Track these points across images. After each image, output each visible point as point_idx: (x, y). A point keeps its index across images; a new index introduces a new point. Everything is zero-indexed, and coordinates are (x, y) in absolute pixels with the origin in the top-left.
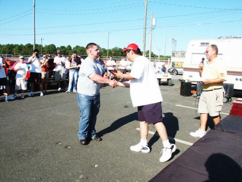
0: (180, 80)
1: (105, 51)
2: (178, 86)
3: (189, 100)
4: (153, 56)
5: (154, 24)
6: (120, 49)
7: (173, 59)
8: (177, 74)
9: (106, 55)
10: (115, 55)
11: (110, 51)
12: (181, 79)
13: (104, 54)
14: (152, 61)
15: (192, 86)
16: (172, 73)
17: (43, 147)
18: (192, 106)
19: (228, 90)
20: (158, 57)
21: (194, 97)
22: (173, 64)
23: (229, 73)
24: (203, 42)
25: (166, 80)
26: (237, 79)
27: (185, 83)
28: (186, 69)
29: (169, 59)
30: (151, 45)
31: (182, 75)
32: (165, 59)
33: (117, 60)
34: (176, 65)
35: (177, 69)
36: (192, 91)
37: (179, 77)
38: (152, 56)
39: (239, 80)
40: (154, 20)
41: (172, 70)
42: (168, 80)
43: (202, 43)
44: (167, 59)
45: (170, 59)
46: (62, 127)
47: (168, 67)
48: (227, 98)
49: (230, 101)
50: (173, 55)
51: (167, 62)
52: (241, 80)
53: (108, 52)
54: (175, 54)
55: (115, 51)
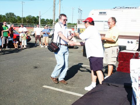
1: (20, 19)
6: (34, 17)
7: (79, 26)
9: (21, 22)
10: (29, 22)
11: (24, 19)
13: (19, 21)
22: (79, 30)
26: (129, 42)
29: (75, 26)
32: (73, 26)
34: (81, 31)
44: (74, 26)
45: (76, 26)
50: (79, 22)
51: (73, 29)
52: (132, 42)
53: (22, 20)
54: (80, 22)
55: (29, 19)
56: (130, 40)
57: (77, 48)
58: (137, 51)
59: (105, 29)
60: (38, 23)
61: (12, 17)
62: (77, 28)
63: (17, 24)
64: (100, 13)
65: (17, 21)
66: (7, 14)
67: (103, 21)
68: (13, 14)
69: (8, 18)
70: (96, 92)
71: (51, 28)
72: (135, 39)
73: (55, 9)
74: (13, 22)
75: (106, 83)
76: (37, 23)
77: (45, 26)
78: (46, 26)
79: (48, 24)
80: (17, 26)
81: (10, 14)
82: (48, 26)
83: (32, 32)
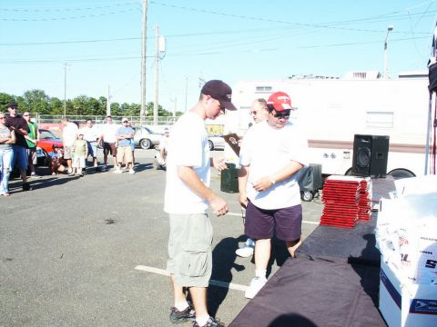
1: (59, 104)
4: (162, 113)
6: (92, 99)
8: (212, 149)
9: (61, 112)
10: (80, 112)
11: (70, 106)
13: (56, 110)
14: (159, 124)
19: (312, 176)
20: (171, 114)
23: (312, 143)
24: (260, 85)
26: (326, 155)
30: (157, 91)
31: (222, 150)
34: (209, 130)
35: (211, 139)
38: (160, 115)
39: (330, 158)
40: (162, 40)
48: (311, 192)
49: (317, 197)
52: (333, 156)
53: (65, 106)
55: (82, 103)
56: (329, 152)
58: (346, 174)
60: (105, 113)
61: (39, 101)
63: (51, 118)
64: (258, 88)
65: (51, 110)
66: (27, 94)
68: (42, 94)
69: (31, 101)
71: (136, 125)
72: (341, 148)
73: (145, 80)
74: (44, 113)
76: (100, 114)
77: (121, 119)
78: (124, 119)
79: (128, 115)
80: (51, 122)
81: (36, 92)
82: (130, 119)
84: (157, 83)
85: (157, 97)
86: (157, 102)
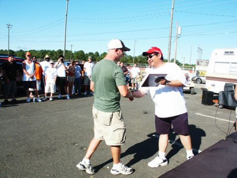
0: (202, 89)
1: (131, 58)
2: (200, 95)
3: (209, 109)
4: (178, 64)
5: (179, 33)
7: (198, 68)
8: (201, 83)
10: (140, 62)
11: (136, 58)
12: (204, 88)
13: (130, 61)
15: (215, 95)
16: (195, 81)
17: (60, 147)
18: (213, 115)
20: (182, 65)
21: (216, 106)
22: (198, 73)
25: (189, 88)
27: (206, 92)
28: (208, 78)
29: (193, 68)
30: (176, 54)
31: (205, 83)
32: (191, 68)
33: (143, 67)
34: (200, 73)
35: (201, 78)
36: (214, 101)
37: (202, 86)
40: (179, 28)
41: (196, 78)
42: (191, 88)
43: (226, 52)
45: (195, 68)
46: (81, 129)
47: (192, 75)
50: (198, 63)
51: (191, 71)
53: (134, 59)
54: (200, 63)
55: (141, 58)
57: (195, 93)
59: (231, 73)
62: (196, 70)
65: (128, 61)
67: (229, 63)
70: (218, 149)
73: (170, 48)
75: (231, 139)
83: (143, 73)
84: (176, 49)
85: (176, 56)
86: (176, 58)
